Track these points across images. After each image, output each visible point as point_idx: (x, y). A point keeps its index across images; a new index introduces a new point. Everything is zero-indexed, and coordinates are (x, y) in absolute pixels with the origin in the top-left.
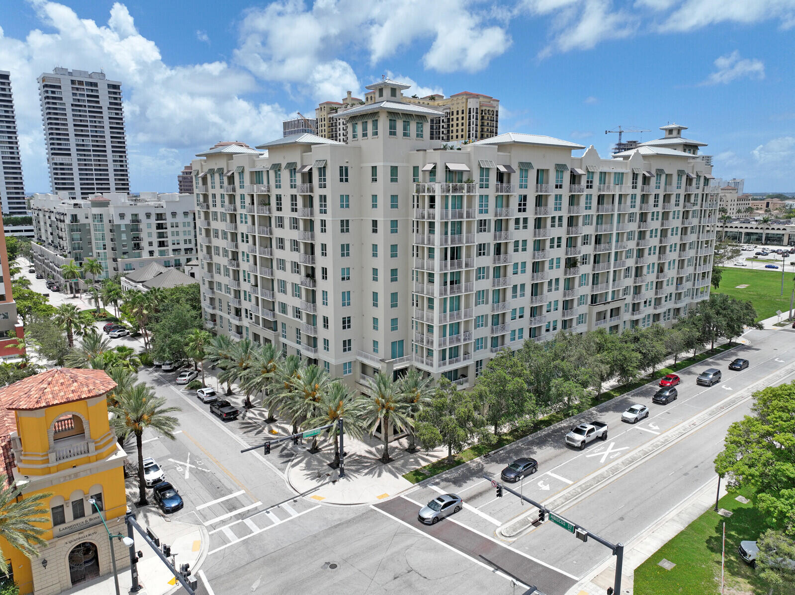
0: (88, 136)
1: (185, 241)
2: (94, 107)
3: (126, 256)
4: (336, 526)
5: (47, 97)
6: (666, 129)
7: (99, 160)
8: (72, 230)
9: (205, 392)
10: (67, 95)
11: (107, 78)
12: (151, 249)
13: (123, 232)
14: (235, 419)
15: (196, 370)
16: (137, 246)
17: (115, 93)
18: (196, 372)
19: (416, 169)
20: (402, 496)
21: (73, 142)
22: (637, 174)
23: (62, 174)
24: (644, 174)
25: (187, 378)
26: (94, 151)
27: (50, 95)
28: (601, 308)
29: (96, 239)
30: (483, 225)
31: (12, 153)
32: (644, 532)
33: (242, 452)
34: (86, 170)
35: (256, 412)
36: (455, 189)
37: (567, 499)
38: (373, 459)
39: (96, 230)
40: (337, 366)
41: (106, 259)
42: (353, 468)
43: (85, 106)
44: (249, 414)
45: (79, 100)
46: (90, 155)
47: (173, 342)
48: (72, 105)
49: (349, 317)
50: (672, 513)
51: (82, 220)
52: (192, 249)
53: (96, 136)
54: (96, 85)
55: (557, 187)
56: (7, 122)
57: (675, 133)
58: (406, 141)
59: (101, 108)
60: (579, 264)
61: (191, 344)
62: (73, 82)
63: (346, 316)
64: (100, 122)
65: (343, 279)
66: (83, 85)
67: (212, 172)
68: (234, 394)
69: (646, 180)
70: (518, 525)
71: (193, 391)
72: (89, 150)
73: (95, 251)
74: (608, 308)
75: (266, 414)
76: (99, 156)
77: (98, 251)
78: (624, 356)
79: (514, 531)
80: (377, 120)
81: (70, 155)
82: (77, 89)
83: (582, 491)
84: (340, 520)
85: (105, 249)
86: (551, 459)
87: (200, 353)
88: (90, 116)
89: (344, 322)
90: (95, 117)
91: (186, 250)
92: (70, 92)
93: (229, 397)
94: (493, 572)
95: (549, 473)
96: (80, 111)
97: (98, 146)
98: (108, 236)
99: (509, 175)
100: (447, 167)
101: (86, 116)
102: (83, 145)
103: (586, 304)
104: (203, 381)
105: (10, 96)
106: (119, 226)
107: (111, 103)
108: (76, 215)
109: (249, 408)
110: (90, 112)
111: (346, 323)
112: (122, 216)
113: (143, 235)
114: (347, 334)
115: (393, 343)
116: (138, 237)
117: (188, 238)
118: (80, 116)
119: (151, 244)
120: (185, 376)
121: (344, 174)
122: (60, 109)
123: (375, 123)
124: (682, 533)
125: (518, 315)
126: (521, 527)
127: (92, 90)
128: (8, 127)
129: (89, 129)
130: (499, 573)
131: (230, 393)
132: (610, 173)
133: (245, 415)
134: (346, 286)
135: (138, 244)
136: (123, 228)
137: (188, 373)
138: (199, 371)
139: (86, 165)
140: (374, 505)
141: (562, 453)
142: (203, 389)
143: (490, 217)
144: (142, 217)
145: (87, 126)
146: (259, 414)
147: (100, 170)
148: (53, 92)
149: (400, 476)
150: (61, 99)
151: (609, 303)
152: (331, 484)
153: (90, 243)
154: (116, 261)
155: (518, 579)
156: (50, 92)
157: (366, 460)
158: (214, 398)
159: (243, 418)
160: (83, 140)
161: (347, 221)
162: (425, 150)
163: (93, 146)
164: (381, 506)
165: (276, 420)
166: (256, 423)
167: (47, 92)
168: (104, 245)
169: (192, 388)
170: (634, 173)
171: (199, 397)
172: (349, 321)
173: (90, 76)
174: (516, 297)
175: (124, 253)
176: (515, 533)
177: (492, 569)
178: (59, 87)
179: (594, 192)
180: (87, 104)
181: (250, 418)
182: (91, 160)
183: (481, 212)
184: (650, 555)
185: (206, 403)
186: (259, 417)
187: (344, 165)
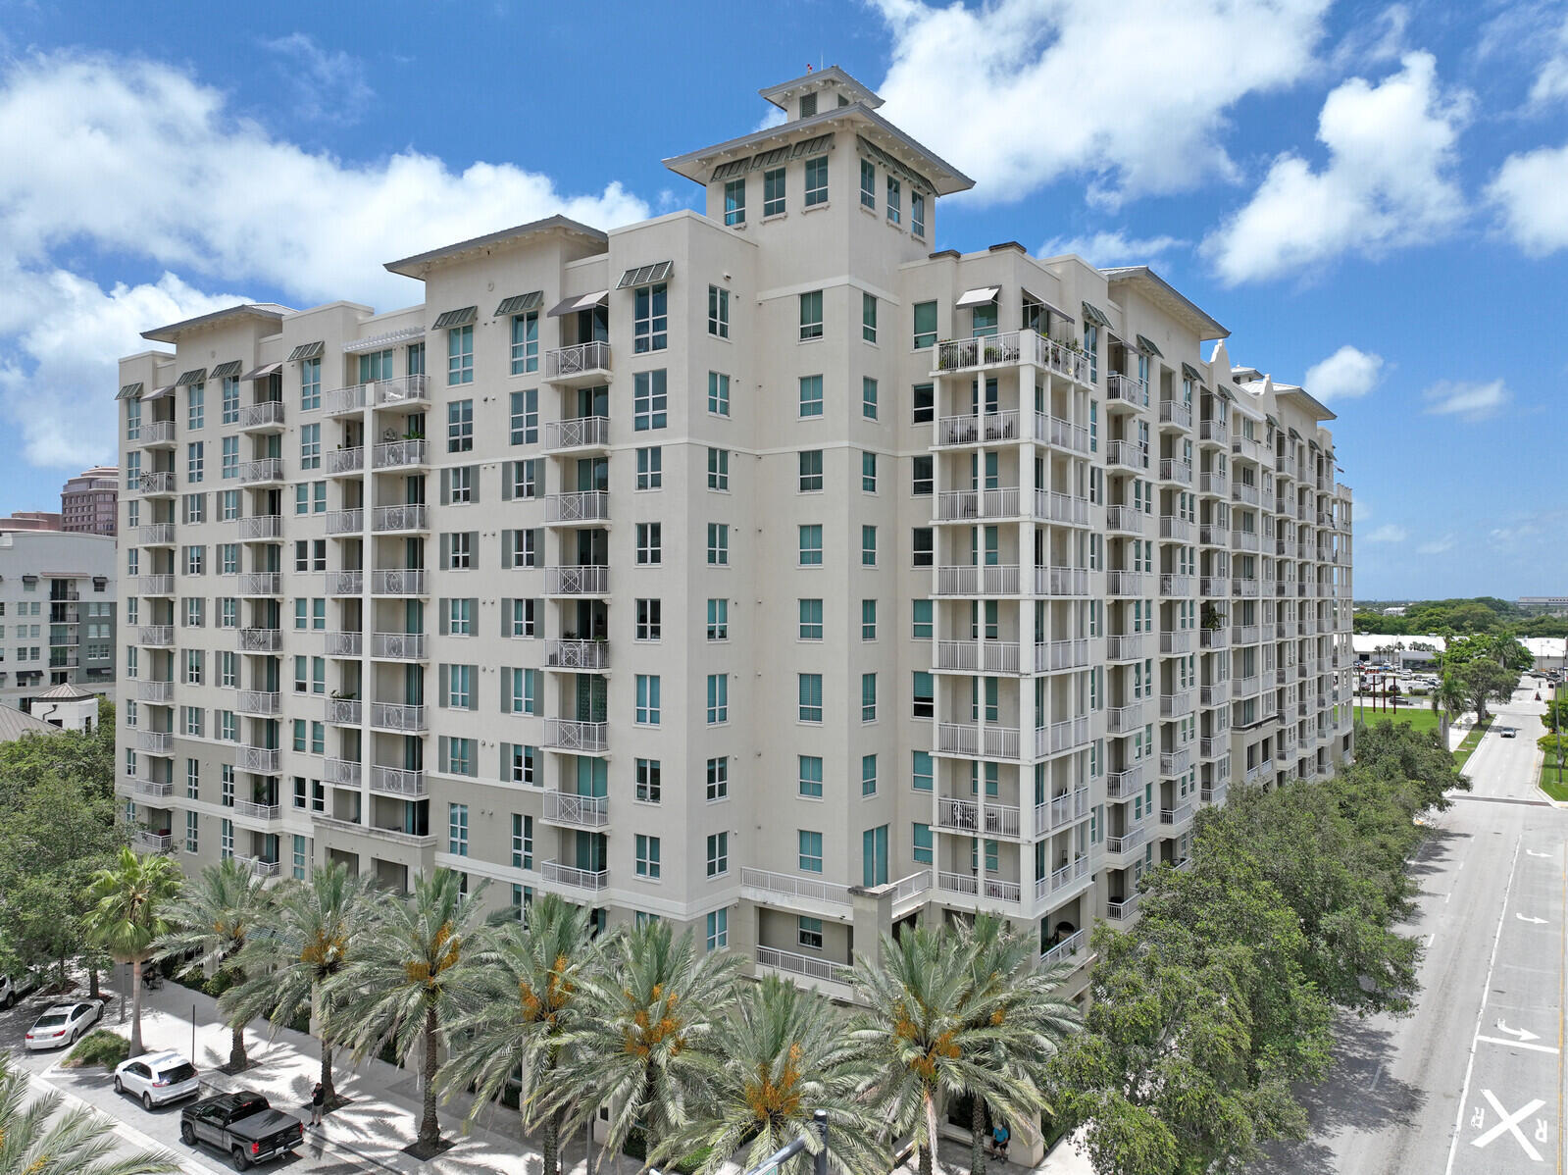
1: (22, 652)
9: (155, 1071)
14: (291, 1158)
15: (95, 995)
18: (97, 1004)
19: (923, 309)
24: (1278, 433)
25: (69, 1026)
35: (361, 1121)
36: (1055, 360)
40: (689, 927)
44: (336, 1134)
47: (29, 901)
49: (726, 759)
52: (39, 674)
58: (894, 233)
61: (107, 902)
63: (717, 755)
65: (711, 633)
67: (195, 381)
68: (256, 1064)
71: (99, 1071)
75: (407, 1124)
80: (824, 161)
87: (137, 931)
89: (711, 776)
91: (22, 676)
93: (240, 1078)
100: (1027, 298)
103: (1228, 725)
104: (137, 1031)
109: (327, 1110)
111: (717, 778)
115: (868, 834)
117: (28, 643)
120: (61, 1019)
121: (719, 310)
123: (818, 170)
131: (239, 1062)
132: (1239, 416)
133: (321, 1138)
137: (70, 1010)
138: (106, 999)
142: (143, 1060)
143: (1102, 459)
146: (371, 1126)
158: (187, 1086)
159: (318, 1151)
161: (725, 455)
162: (957, 256)
165: (447, 1145)
166: (374, 1162)
169: (91, 1061)
171: (124, 1092)
172: (723, 773)
179: (1230, 450)
181: (343, 1148)
185: (157, 1108)
186: (378, 1140)
187: (720, 284)
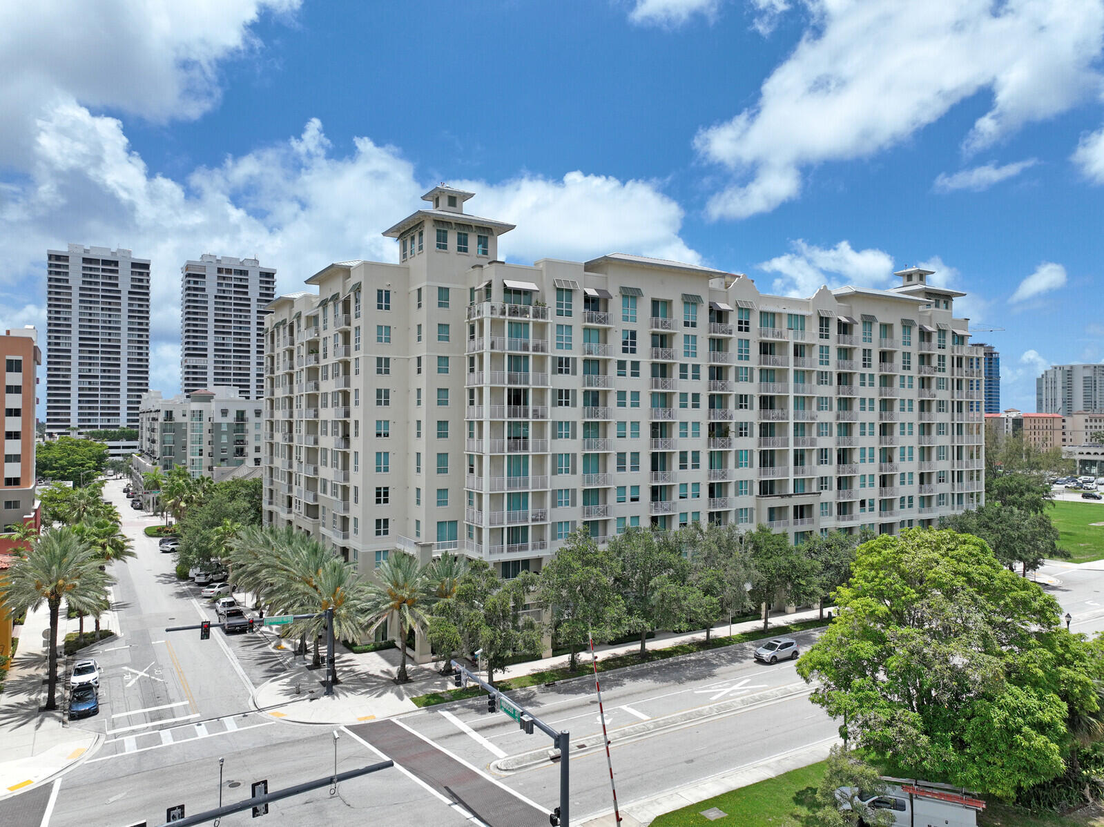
0: (229, 333)
2: (241, 299)
3: (224, 464)
4: (275, 745)
5: (189, 289)
6: (902, 275)
7: (240, 363)
8: (164, 431)
9: (222, 602)
10: (211, 286)
11: (260, 265)
12: (258, 455)
13: (224, 433)
14: (242, 632)
16: (240, 452)
17: (268, 282)
19: (472, 290)
20: (394, 720)
21: (211, 339)
22: (827, 319)
23: (195, 379)
24: (839, 320)
25: (216, 590)
26: (235, 351)
27: (192, 285)
28: (776, 502)
29: (193, 443)
30: (562, 366)
31: (140, 354)
32: (710, 778)
33: (167, 630)
34: (223, 374)
36: (514, 312)
37: (624, 735)
38: (385, 679)
39: (193, 431)
40: (366, 555)
41: (200, 467)
42: (351, 686)
43: (231, 298)
44: (263, 629)
45: (224, 291)
46: (230, 357)
48: (216, 297)
49: (386, 488)
50: (772, 760)
51: (178, 418)
53: (240, 334)
54: (246, 273)
55: (686, 324)
56: (140, 318)
57: (915, 279)
58: (463, 257)
59: (249, 299)
60: (732, 435)
61: (216, 537)
62: (220, 270)
63: (382, 486)
64: (246, 317)
65: (379, 435)
66: (231, 273)
67: (278, 327)
69: (845, 328)
70: (528, 758)
72: (230, 351)
73: (189, 457)
74: (791, 503)
76: (240, 357)
77: (193, 457)
78: (791, 562)
79: (517, 764)
80: (422, 231)
81: (205, 356)
82: (224, 278)
83: (656, 728)
84: (288, 738)
85: (201, 455)
86: (639, 693)
87: (226, 551)
88: (235, 310)
89: (378, 494)
90: (240, 310)
92: (216, 281)
94: (450, 805)
95: (624, 707)
96: (224, 303)
97: (240, 345)
98: (207, 437)
99: (606, 301)
100: (505, 285)
101: (230, 310)
102: (223, 344)
103: (751, 494)
105: (148, 288)
106: (220, 424)
107: (261, 294)
108: (171, 412)
110: (235, 304)
111: (382, 495)
112: (224, 413)
113: (250, 438)
114: (382, 511)
115: (439, 524)
116: (242, 441)
118: (224, 309)
119: (258, 449)
120: (213, 587)
121: (384, 299)
122: (201, 301)
123: (421, 235)
124: (769, 780)
125: (628, 496)
126: (531, 760)
127: (241, 280)
128: (140, 324)
129: (232, 325)
130: (458, 808)
132: (780, 314)
134: (383, 445)
135: (242, 450)
136: (224, 428)
137: (218, 584)
139: (223, 368)
140: (348, 727)
141: (660, 688)
143: (577, 353)
144: (250, 415)
145: (230, 321)
147: (240, 374)
148: (196, 282)
149: (407, 699)
150: (203, 290)
151: (790, 496)
152: (308, 700)
153: (184, 447)
154: (212, 470)
155: (476, 815)
156: (192, 282)
157: (374, 680)
158: (231, 609)
160: (224, 338)
161: (387, 360)
162: (482, 266)
163: (235, 345)
164: (355, 729)
167: (189, 282)
168: (201, 450)
170: (821, 318)
171: (217, 610)
172: (386, 494)
173: (242, 263)
174: (624, 469)
175: (222, 460)
176: (516, 767)
177: (448, 801)
178: (204, 276)
179: (754, 336)
180: (233, 295)
182: (230, 362)
183: (559, 346)
184: (695, 802)
187: (384, 288)
